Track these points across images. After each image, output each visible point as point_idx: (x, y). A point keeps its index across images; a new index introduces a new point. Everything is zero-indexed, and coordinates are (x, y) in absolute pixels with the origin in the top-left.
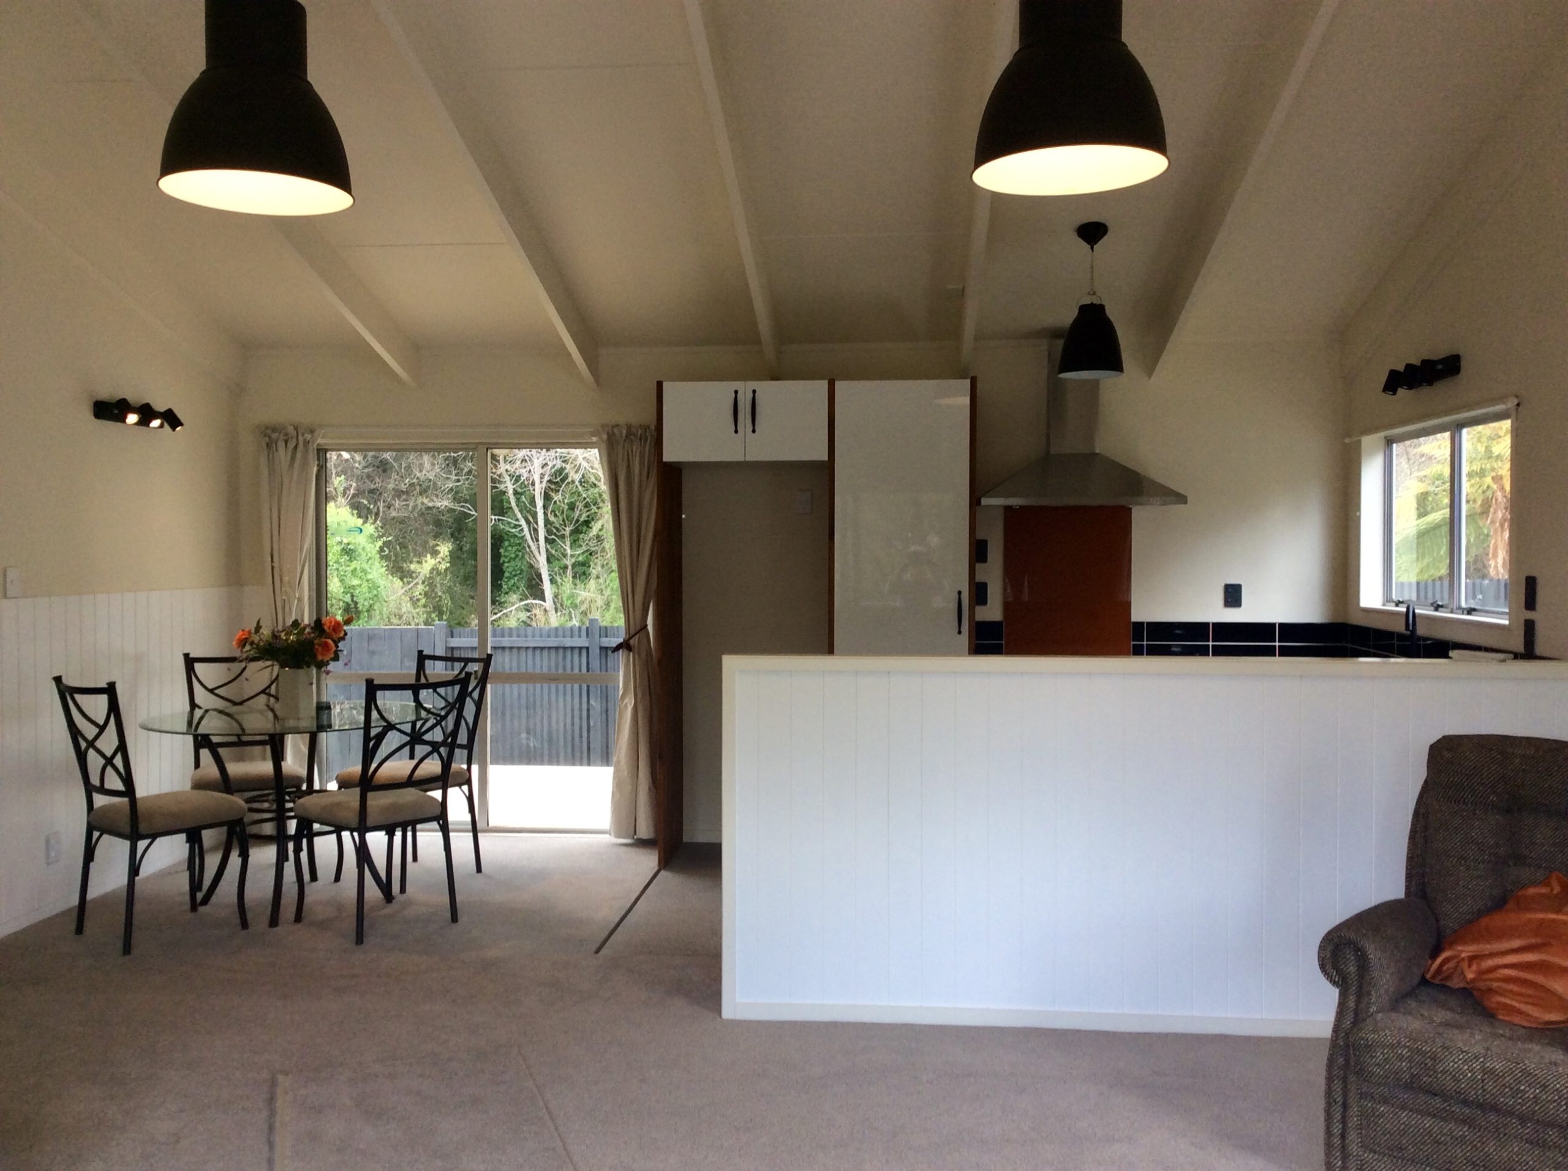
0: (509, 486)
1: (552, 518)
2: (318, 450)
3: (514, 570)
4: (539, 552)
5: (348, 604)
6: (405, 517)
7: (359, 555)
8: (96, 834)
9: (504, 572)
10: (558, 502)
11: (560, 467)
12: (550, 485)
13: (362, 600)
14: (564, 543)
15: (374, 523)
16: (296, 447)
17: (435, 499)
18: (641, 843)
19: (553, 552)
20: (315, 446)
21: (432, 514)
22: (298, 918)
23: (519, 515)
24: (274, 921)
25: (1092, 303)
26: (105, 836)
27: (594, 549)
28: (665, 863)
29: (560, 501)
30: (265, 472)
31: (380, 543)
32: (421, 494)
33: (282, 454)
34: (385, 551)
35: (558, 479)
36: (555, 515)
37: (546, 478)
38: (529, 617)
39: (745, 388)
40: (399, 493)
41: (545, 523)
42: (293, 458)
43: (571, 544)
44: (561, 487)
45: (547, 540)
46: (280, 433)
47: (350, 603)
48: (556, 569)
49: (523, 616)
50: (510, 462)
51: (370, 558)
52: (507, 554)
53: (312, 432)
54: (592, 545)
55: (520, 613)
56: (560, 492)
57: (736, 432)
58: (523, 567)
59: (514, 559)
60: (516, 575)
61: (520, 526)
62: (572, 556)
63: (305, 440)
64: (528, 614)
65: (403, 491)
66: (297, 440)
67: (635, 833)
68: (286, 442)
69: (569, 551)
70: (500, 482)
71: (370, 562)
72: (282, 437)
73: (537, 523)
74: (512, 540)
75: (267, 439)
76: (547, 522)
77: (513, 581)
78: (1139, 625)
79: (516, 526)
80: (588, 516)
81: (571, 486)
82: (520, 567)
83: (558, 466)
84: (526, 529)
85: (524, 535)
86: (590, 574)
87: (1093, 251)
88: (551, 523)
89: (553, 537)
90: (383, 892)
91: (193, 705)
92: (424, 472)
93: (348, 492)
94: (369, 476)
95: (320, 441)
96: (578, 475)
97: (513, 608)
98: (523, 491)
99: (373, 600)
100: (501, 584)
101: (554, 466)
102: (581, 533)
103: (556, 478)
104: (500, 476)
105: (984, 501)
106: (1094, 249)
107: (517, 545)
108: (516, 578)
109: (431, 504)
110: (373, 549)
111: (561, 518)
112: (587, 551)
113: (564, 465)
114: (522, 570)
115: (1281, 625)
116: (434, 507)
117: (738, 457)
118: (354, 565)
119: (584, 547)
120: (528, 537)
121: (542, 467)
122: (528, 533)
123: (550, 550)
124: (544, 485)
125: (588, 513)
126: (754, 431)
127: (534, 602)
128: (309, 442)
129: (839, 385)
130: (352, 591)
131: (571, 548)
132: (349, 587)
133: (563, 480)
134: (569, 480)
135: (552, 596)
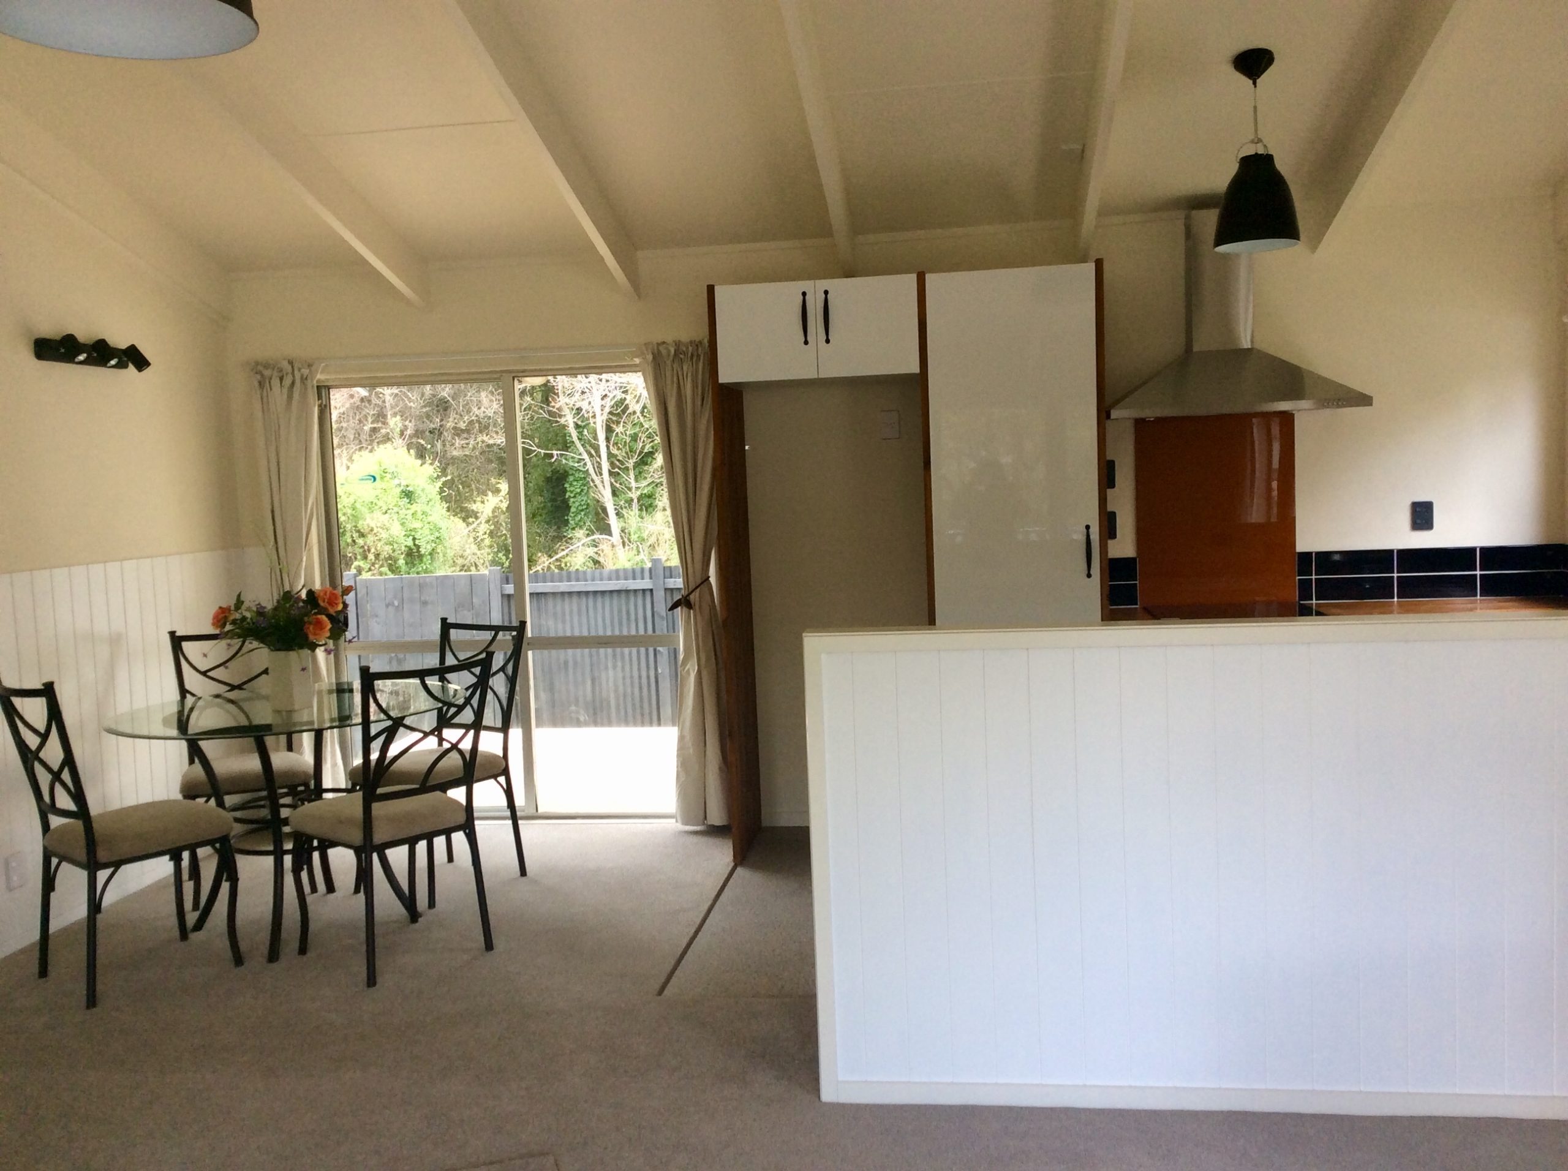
0: (569, 420)
1: (615, 451)
2: (318, 387)
3: (581, 505)
4: (604, 486)
5: (410, 549)
6: (465, 455)
7: (419, 497)
8: (54, 861)
9: (571, 507)
10: (620, 435)
11: (620, 398)
12: (611, 416)
13: (424, 543)
14: (628, 475)
15: (431, 464)
16: (293, 383)
17: (495, 437)
18: (714, 831)
19: (618, 485)
20: (315, 382)
21: (493, 451)
22: (303, 950)
23: (581, 449)
24: (273, 955)
25: (1256, 154)
26: (64, 864)
27: (658, 481)
28: (741, 858)
29: (621, 433)
30: (259, 414)
31: (439, 484)
32: (481, 431)
33: (278, 394)
34: (445, 491)
35: (619, 410)
36: (619, 449)
37: (607, 410)
38: (596, 553)
39: (815, 289)
40: (458, 432)
41: (608, 456)
42: (290, 397)
43: (636, 476)
44: (622, 418)
45: (611, 473)
46: (273, 369)
47: (413, 547)
48: (622, 503)
49: (591, 551)
50: (568, 395)
51: (431, 500)
52: (572, 489)
53: (310, 366)
54: (657, 477)
55: (587, 549)
56: (622, 423)
57: (806, 343)
58: (589, 501)
59: (580, 494)
60: (582, 510)
61: (584, 460)
62: (637, 488)
63: (302, 376)
64: (596, 550)
65: (462, 430)
66: (294, 376)
67: (705, 818)
68: (281, 379)
69: (633, 484)
70: (560, 416)
71: (430, 503)
72: (275, 374)
73: (600, 457)
74: (577, 475)
75: (259, 377)
76: (610, 455)
77: (579, 517)
78: (1306, 557)
79: (579, 462)
80: (653, 447)
81: (632, 417)
82: (586, 501)
83: (619, 397)
84: (589, 465)
85: (588, 470)
86: (656, 506)
87: (1255, 87)
88: (615, 456)
89: (617, 470)
90: (406, 908)
91: (183, 692)
92: (483, 409)
93: (405, 433)
94: (428, 416)
95: (319, 376)
96: (639, 405)
97: (580, 544)
98: (584, 424)
99: (435, 543)
100: (568, 520)
101: (614, 397)
102: (646, 464)
103: (617, 410)
104: (559, 409)
105: (1114, 414)
106: (1257, 85)
107: (581, 479)
108: (583, 513)
109: (491, 442)
110: (433, 490)
111: (624, 450)
112: (653, 482)
113: (624, 396)
114: (588, 505)
115: (1483, 549)
116: (495, 444)
117: (810, 374)
118: (414, 507)
119: (648, 479)
120: (591, 471)
121: (602, 399)
122: (591, 466)
123: (614, 483)
124: (605, 417)
125: (652, 444)
126: (828, 341)
127: (601, 537)
128: (306, 379)
129: (929, 278)
130: (413, 533)
131: (636, 480)
132: (411, 530)
133: (624, 411)
134: (630, 410)
135: (619, 531)
